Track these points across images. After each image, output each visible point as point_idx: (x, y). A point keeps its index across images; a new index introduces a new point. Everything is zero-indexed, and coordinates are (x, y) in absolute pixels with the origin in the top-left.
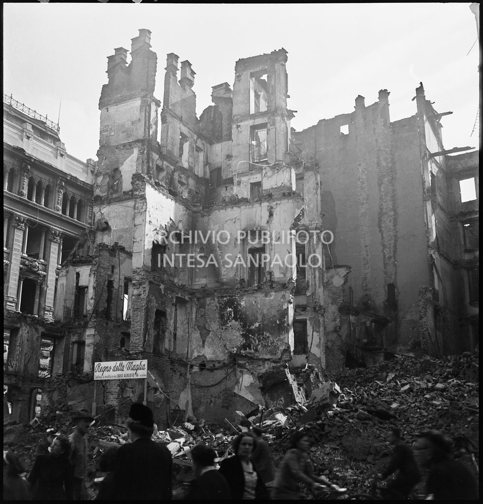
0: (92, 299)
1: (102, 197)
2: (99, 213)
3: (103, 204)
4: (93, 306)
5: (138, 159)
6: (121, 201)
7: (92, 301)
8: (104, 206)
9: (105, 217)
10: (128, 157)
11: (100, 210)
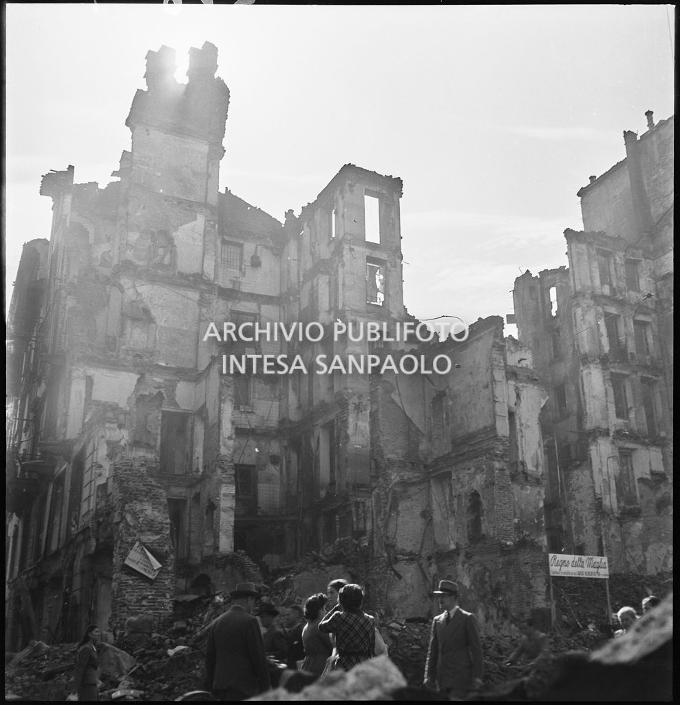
2: (133, 291)
3: (142, 279)
8: (143, 282)
9: (145, 301)
11: (134, 287)
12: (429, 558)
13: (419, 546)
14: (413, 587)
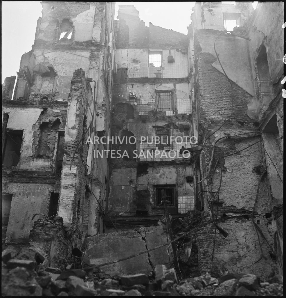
0: (73, 128)
1: (47, 42)
2: (42, 57)
3: (49, 49)
4: (75, 137)
5: (96, 15)
6: (73, 49)
7: (75, 132)
8: (49, 51)
9: (50, 62)
10: (82, 12)
11: (43, 54)
12: (268, 216)
13: (253, 202)
14: (248, 247)
